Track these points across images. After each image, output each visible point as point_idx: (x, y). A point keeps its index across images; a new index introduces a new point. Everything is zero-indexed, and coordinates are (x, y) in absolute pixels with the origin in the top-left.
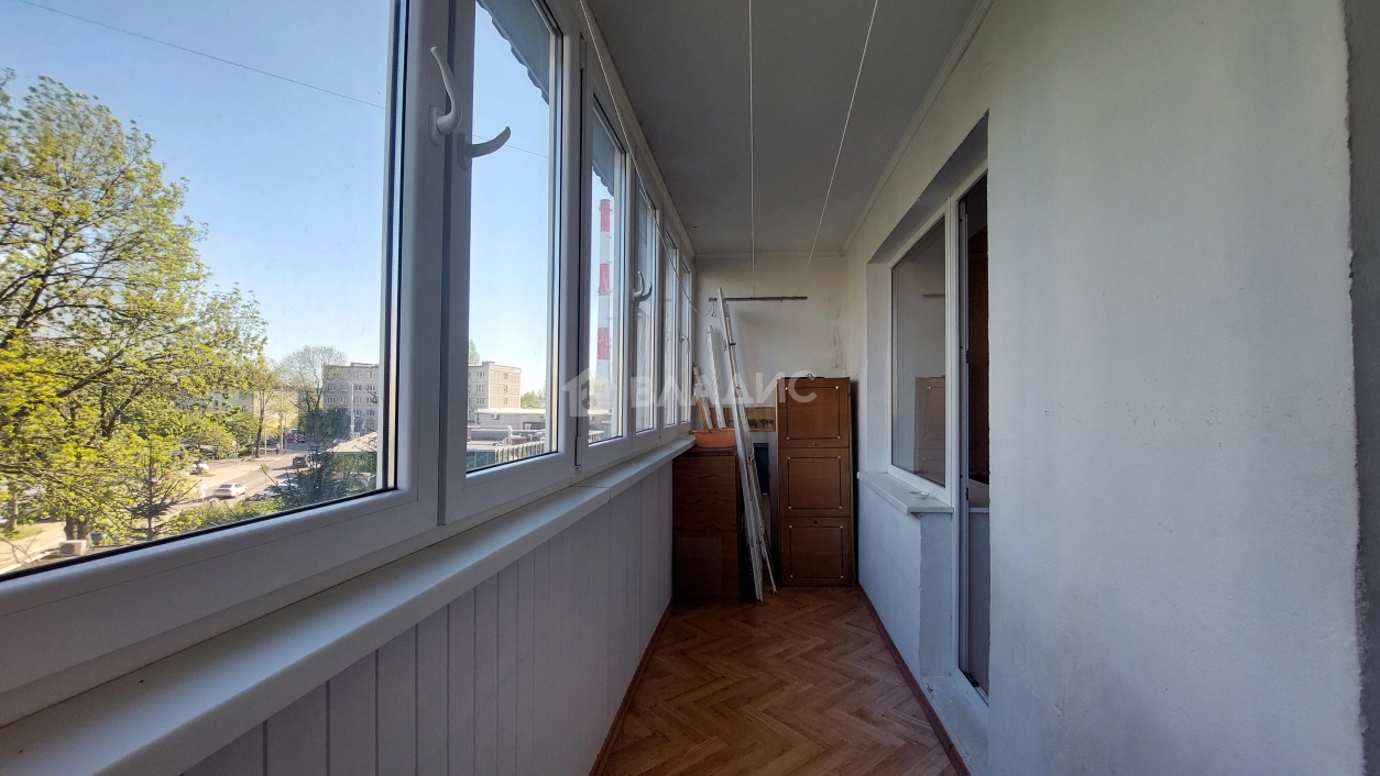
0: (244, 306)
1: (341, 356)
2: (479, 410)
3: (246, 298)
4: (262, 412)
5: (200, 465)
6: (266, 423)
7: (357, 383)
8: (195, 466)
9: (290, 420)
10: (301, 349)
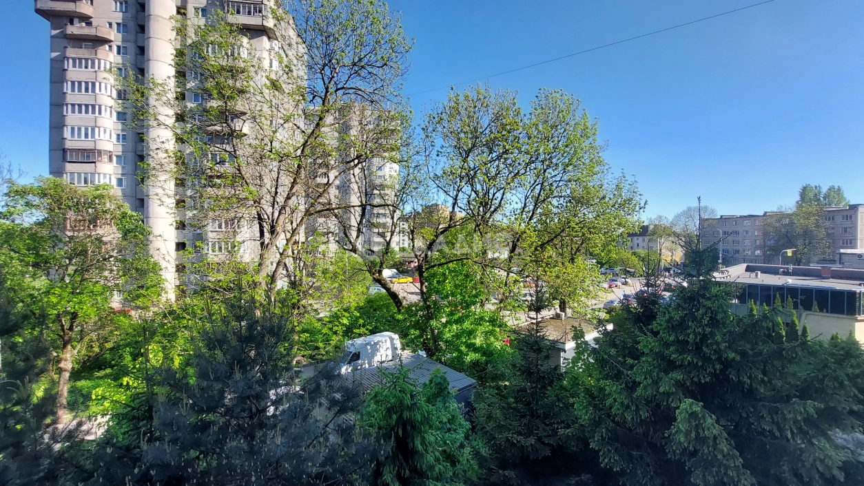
0: (629, 184)
1: (713, 211)
2: (842, 251)
3: (630, 179)
4: (661, 250)
5: (627, 280)
6: (663, 257)
7: (726, 230)
8: (624, 280)
9: (679, 255)
10: (685, 209)
